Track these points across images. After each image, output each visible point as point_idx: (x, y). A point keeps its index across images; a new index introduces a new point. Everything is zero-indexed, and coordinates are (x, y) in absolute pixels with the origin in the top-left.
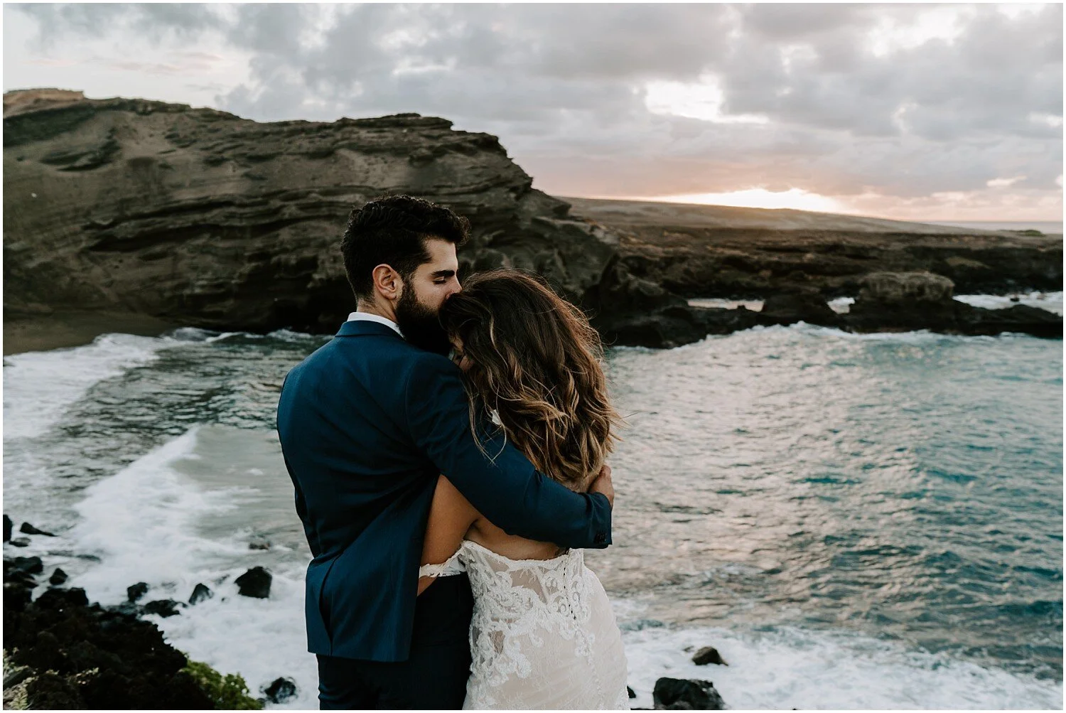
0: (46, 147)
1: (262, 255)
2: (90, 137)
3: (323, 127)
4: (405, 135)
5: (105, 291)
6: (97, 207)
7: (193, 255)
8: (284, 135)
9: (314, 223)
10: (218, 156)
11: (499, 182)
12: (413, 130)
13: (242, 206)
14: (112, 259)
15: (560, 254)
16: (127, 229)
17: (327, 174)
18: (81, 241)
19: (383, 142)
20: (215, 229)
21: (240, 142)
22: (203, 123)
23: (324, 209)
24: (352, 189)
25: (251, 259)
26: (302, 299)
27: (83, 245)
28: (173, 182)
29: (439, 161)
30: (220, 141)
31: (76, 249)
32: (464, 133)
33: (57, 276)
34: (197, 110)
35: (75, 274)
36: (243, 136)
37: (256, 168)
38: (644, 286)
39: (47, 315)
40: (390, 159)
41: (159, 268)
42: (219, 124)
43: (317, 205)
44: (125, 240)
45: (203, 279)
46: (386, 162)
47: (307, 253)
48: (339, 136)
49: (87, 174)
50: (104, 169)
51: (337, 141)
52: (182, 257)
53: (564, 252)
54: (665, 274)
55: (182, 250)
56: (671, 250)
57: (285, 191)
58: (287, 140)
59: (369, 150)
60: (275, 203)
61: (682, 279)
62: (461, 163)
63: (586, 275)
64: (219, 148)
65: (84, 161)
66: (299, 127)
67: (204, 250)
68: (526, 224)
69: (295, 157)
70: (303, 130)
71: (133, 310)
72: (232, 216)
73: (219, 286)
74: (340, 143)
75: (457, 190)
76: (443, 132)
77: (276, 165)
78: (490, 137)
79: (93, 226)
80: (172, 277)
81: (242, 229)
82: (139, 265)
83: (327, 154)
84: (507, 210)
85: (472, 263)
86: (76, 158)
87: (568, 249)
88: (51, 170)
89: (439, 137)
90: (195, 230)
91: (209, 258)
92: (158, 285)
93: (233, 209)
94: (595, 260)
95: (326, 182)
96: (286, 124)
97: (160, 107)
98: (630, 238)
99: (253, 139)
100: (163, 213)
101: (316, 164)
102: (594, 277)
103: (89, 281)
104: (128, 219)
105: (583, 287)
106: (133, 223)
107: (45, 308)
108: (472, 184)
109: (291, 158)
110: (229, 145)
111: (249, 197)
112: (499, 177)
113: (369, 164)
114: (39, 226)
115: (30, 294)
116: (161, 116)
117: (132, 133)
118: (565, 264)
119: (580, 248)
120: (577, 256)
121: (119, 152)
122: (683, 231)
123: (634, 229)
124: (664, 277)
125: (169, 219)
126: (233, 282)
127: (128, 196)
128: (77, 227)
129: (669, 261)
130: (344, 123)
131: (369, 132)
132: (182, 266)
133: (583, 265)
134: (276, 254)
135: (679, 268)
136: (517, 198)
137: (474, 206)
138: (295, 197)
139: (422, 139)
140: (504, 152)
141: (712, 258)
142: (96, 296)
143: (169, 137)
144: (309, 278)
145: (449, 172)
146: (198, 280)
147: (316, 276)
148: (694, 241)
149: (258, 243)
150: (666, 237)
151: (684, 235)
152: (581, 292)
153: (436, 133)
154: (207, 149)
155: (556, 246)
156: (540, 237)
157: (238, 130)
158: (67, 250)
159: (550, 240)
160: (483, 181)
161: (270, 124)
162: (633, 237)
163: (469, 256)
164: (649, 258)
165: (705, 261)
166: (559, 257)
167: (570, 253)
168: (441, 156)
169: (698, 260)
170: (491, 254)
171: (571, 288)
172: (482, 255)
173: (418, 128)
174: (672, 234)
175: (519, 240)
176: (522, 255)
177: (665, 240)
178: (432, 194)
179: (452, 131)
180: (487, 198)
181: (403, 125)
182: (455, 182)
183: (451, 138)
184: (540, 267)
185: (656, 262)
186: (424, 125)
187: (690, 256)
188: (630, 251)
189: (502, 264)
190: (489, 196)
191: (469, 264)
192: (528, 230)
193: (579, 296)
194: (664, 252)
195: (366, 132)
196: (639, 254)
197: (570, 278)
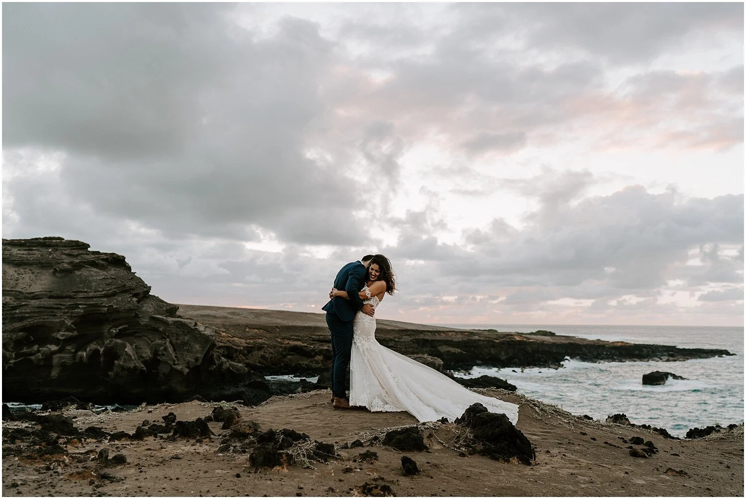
4: (50, 253)
11: (125, 290)
12: (57, 250)
15: (171, 342)
19: (31, 258)
29: (78, 273)
32: (98, 253)
38: (234, 366)
40: (37, 271)
46: (32, 273)
53: (174, 341)
54: (247, 359)
56: (252, 341)
59: (19, 264)
61: (260, 362)
62: (95, 275)
63: (190, 358)
68: (145, 321)
75: (91, 294)
76: (80, 252)
78: (118, 256)
84: (130, 310)
85: (102, 350)
87: (177, 339)
89: (78, 255)
94: (197, 347)
98: (221, 333)
102: (197, 359)
105: (187, 367)
108: (103, 290)
112: (124, 286)
113: (19, 274)
118: (174, 350)
119: (187, 338)
120: (184, 344)
122: (260, 328)
123: (224, 326)
124: (247, 361)
129: (249, 350)
131: (19, 250)
133: (188, 350)
135: (257, 355)
136: (138, 302)
137: (106, 307)
139: (64, 256)
140: (129, 268)
141: (280, 347)
145: (85, 282)
148: (268, 335)
150: (248, 332)
151: (261, 331)
152: (187, 370)
153: (76, 252)
155: (168, 337)
156: (156, 330)
159: (164, 332)
160: (113, 288)
162: (223, 332)
163: (99, 345)
164: (235, 347)
165: (276, 350)
166: (170, 345)
167: (179, 342)
168: (79, 270)
169: (271, 349)
170: (116, 343)
171: (179, 367)
172: (110, 344)
173: (61, 248)
174: (252, 330)
175: (139, 333)
176: (141, 344)
177: (247, 335)
178: (71, 297)
179: (89, 252)
180: (115, 301)
181: (49, 246)
182: (91, 289)
183: (88, 257)
184: (155, 353)
185: (241, 350)
186: (66, 246)
187: (265, 346)
188: (221, 342)
189: (126, 350)
190: (116, 299)
191: (99, 351)
192: (146, 325)
193: (185, 374)
194: (246, 343)
195: (17, 249)
196: (228, 344)
197: (178, 360)
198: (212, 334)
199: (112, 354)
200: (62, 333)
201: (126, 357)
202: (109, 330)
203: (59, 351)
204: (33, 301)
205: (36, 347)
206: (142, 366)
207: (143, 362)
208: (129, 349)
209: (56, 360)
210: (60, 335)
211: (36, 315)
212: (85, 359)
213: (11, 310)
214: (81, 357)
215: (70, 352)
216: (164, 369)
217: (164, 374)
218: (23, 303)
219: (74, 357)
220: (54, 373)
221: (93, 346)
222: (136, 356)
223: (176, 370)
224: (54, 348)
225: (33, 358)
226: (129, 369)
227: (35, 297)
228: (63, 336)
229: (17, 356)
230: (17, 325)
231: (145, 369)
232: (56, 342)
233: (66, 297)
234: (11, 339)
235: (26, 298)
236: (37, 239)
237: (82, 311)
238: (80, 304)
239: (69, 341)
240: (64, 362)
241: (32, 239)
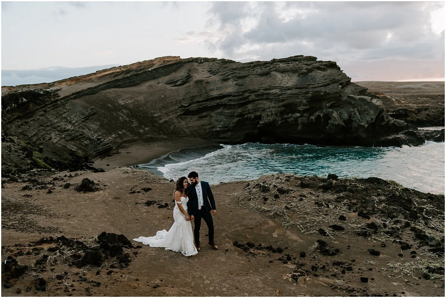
0: (167, 78)
1: (241, 115)
2: (181, 74)
3: (266, 63)
4: (297, 64)
5: (185, 130)
6: (183, 99)
7: (217, 116)
8: (251, 67)
9: (261, 102)
10: (227, 77)
11: (334, 81)
12: (301, 62)
13: (234, 96)
14: (189, 118)
15: (358, 110)
16: (194, 107)
17: (267, 82)
18: (178, 112)
19: (288, 68)
20: (225, 106)
21: (235, 71)
22: (221, 65)
23: (265, 96)
24: (276, 88)
25: (237, 116)
26: (256, 131)
27: (179, 113)
28: (210, 88)
29: (310, 74)
30: (228, 72)
31: (176, 115)
32: (321, 61)
33: (170, 125)
34: (220, 60)
35: (175, 124)
36: (236, 69)
37: (240, 81)
38: (397, 122)
39: (165, 139)
40: (291, 74)
41: (205, 121)
42: (227, 65)
43: (262, 95)
44: (193, 111)
45: (220, 125)
46: (289, 76)
47: (258, 114)
48: (272, 66)
49: (180, 87)
50: (186, 85)
51: (271, 68)
52: (213, 116)
53: (359, 109)
54: (417, 116)
55: (213, 114)
56: (421, 105)
57: (251, 89)
58: (252, 70)
59: (283, 71)
60: (247, 94)
61: (426, 118)
62: (319, 74)
63: (368, 118)
64: (227, 74)
65: (179, 83)
66: (257, 64)
67: (221, 114)
68: (345, 98)
69: (255, 76)
70: (258, 65)
71: (195, 137)
72: (231, 100)
73: (226, 127)
74: (272, 69)
75: (316, 86)
76: (312, 62)
77: (248, 80)
78: (332, 62)
79: (182, 106)
80: (209, 124)
81: (234, 105)
82: (198, 120)
83: (267, 74)
84: (336, 93)
85: (322, 115)
86: (177, 81)
87: (361, 108)
88: (168, 86)
89: (311, 64)
90: (218, 106)
91: (222, 117)
92: (204, 128)
93: (231, 98)
94: (372, 112)
95: (265, 86)
96: (252, 63)
97: (206, 60)
98: (401, 101)
99: (240, 70)
100: (206, 100)
101: (262, 78)
102: (372, 119)
103: (180, 127)
104: (194, 103)
105: (367, 124)
106: (196, 104)
107: (165, 137)
108: (322, 83)
109: (253, 76)
110: (231, 73)
111: (237, 93)
112: (334, 79)
113: (283, 77)
114: (164, 107)
115: (160, 132)
116: (207, 63)
117: (196, 70)
118: (360, 114)
119: (366, 107)
120: (365, 110)
121: (191, 78)
122: (427, 97)
123: (404, 97)
124: (418, 117)
125: (208, 103)
126: (231, 125)
127: (194, 95)
128: (177, 107)
129: (419, 111)
130: (274, 61)
131: (283, 64)
132: (213, 120)
133: (367, 114)
134: (246, 114)
135: (424, 114)
136: (342, 88)
137: (323, 92)
138: (254, 92)
139: (304, 66)
140: (339, 68)
141: (440, 108)
142: (183, 132)
143: (209, 71)
144: (258, 123)
145: (313, 79)
146: (218, 125)
147: (261, 122)
148: (433, 101)
149: (240, 111)
150: (419, 100)
151: (428, 98)
152: (367, 125)
153: (309, 63)
154: (223, 75)
155: (356, 107)
156: (350, 103)
157: (234, 67)
158: (173, 115)
159: (354, 105)
160: (328, 81)
161: (246, 63)
162: (403, 100)
163: (321, 112)
164: (410, 109)
165: (437, 110)
166: (357, 111)
167: (362, 109)
168: (311, 72)
169: (434, 109)
170: (329, 111)
171: (362, 124)
172: (326, 112)
173: (302, 61)
174: (422, 98)
175: (342, 105)
176: (342, 111)
177: (418, 101)
178: (306, 88)
179: (317, 61)
180: (328, 88)
181: (297, 60)
182: (315, 82)
183: (316, 64)
184: (350, 116)
185: (413, 111)
186: (305, 60)
187: (430, 108)
188: (401, 107)
189: (333, 115)
190: (329, 87)
191: (320, 116)
192: (345, 101)
193: (366, 127)
194: (417, 106)
195: (282, 64)
196: (405, 108)
197: (362, 120)
198: (380, 104)
199: (328, 117)
200: (301, 107)
201: (334, 119)
202: (326, 104)
203: (301, 116)
204: (288, 91)
205: (290, 115)
206: (343, 123)
207: (343, 121)
208: (335, 115)
209: (299, 121)
210: (301, 108)
211: (289, 98)
212: (314, 120)
213: (278, 96)
214: (312, 119)
215: (306, 117)
216: (355, 125)
217: (355, 128)
218: (284, 93)
219: (308, 119)
220: (299, 128)
221: (317, 113)
222: (339, 118)
223: (361, 125)
224: (298, 115)
225: (289, 120)
226: (335, 125)
227: (289, 89)
228: (302, 108)
229: (282, 120)
230: (281, 104)
231: (344, 125)
232: (299, 112)
233: (303, 88)
234: (278, 111)
235: (285, 90)
236: (291, 57)
237: (311, 95)
238: (310, 91)
239: (305, 111)
240: (304, 122)
241: (289, 58)
